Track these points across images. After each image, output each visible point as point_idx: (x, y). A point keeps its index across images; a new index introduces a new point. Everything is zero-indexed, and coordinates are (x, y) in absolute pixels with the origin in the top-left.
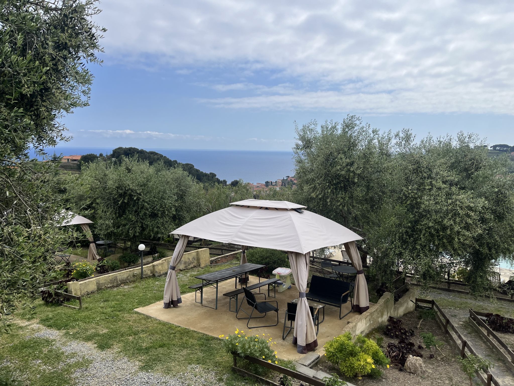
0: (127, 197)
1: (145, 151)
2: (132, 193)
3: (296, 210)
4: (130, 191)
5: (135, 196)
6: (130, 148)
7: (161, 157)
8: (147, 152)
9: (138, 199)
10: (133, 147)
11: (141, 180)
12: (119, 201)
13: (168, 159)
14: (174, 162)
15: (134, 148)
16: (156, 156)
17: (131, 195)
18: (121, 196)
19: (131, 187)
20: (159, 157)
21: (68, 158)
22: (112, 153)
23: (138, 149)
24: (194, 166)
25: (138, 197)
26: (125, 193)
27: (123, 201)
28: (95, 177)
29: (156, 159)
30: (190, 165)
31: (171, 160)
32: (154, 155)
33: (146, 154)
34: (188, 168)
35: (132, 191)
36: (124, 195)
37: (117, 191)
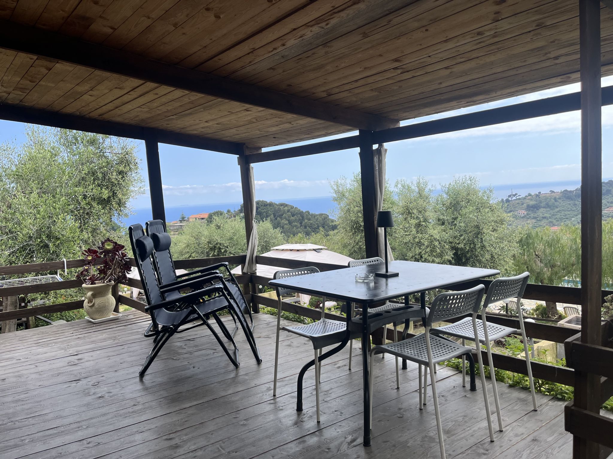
0: (217, 250)
1: (274, 203)
2: (221, 247)
3: (315, 250)
4: (219, 245)
5: (223, 249)
6: (258, 201)
7: (291, 208)
8: (276, 205)
9: (226, 251)
10: (261, 200)
11: (228, 235)
12: (210, 254)
13: (300, 210)
14: (307, 213)
15: (263, 201)
16: (286, 208)
17: (220, 249)
18: (213, 249)
19: (219, 241)
20: (290, 208)
21: (196, 217)
22: (240, 208)
23: (267, 202)
24: (328, 216)
25: (226, 250)
26: (215, 247)
27: (214, 253)
28: (192, 235)
29: (286, 211)
30: (324, 215)
31: (302, 212)
32: (284, 207)
33: (275, 206)
34: (322, 219)
35: (220, 244)
36: (214, 249)
37: (208, 245)
